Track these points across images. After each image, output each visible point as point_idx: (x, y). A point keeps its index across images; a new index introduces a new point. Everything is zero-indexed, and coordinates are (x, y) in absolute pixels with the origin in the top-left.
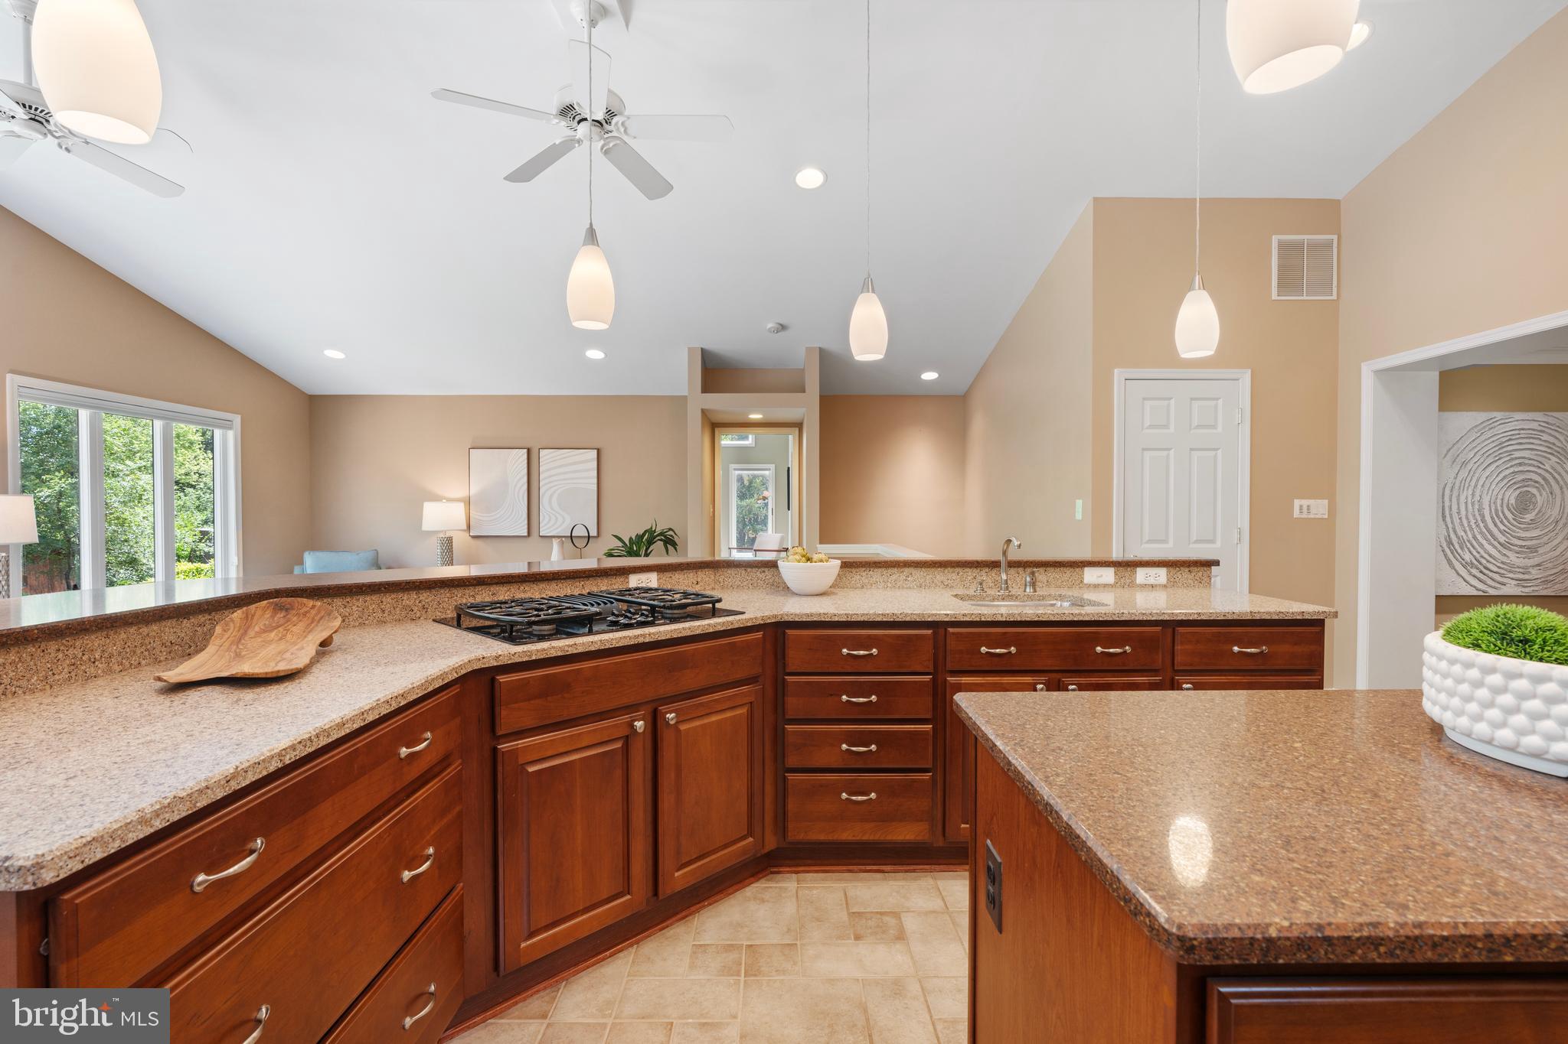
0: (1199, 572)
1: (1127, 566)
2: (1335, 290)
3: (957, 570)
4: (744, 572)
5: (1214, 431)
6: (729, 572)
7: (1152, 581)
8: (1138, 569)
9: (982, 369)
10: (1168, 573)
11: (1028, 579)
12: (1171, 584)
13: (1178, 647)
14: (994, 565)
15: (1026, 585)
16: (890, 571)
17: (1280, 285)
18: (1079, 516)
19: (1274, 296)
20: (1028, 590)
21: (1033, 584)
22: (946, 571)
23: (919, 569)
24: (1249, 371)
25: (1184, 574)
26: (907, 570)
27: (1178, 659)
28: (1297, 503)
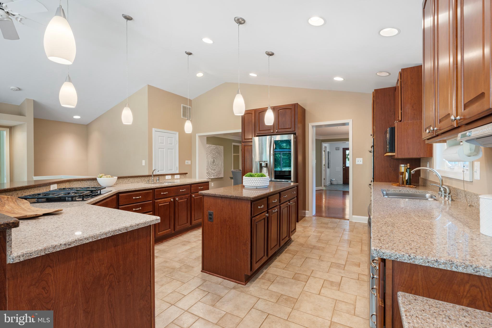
0: (185, 175)
1: (173, 175)
2: (191, 118)
3: (140, 178)
4: (80, 182)
5: (172, 145)
6: (75, 183)
7: (177, 178)
8: (175, 175)
9: (97, 118)
10: (180, 176)
11: (158, 179)
12: (180, 178)
13: (192, 189)
14: (151, 176)
15: (157, 180)
16: (124, 179)
17: (183, 115)
18: (144, 164)
19: (182, 117)
20: (158, 181)
21: (159, 180)
22: (138, 178)
23: (135, 178)
24: (178, 132)
25: (182, 176)
26: (128, 179)
27: (192, 191)
28: (186, 161)
